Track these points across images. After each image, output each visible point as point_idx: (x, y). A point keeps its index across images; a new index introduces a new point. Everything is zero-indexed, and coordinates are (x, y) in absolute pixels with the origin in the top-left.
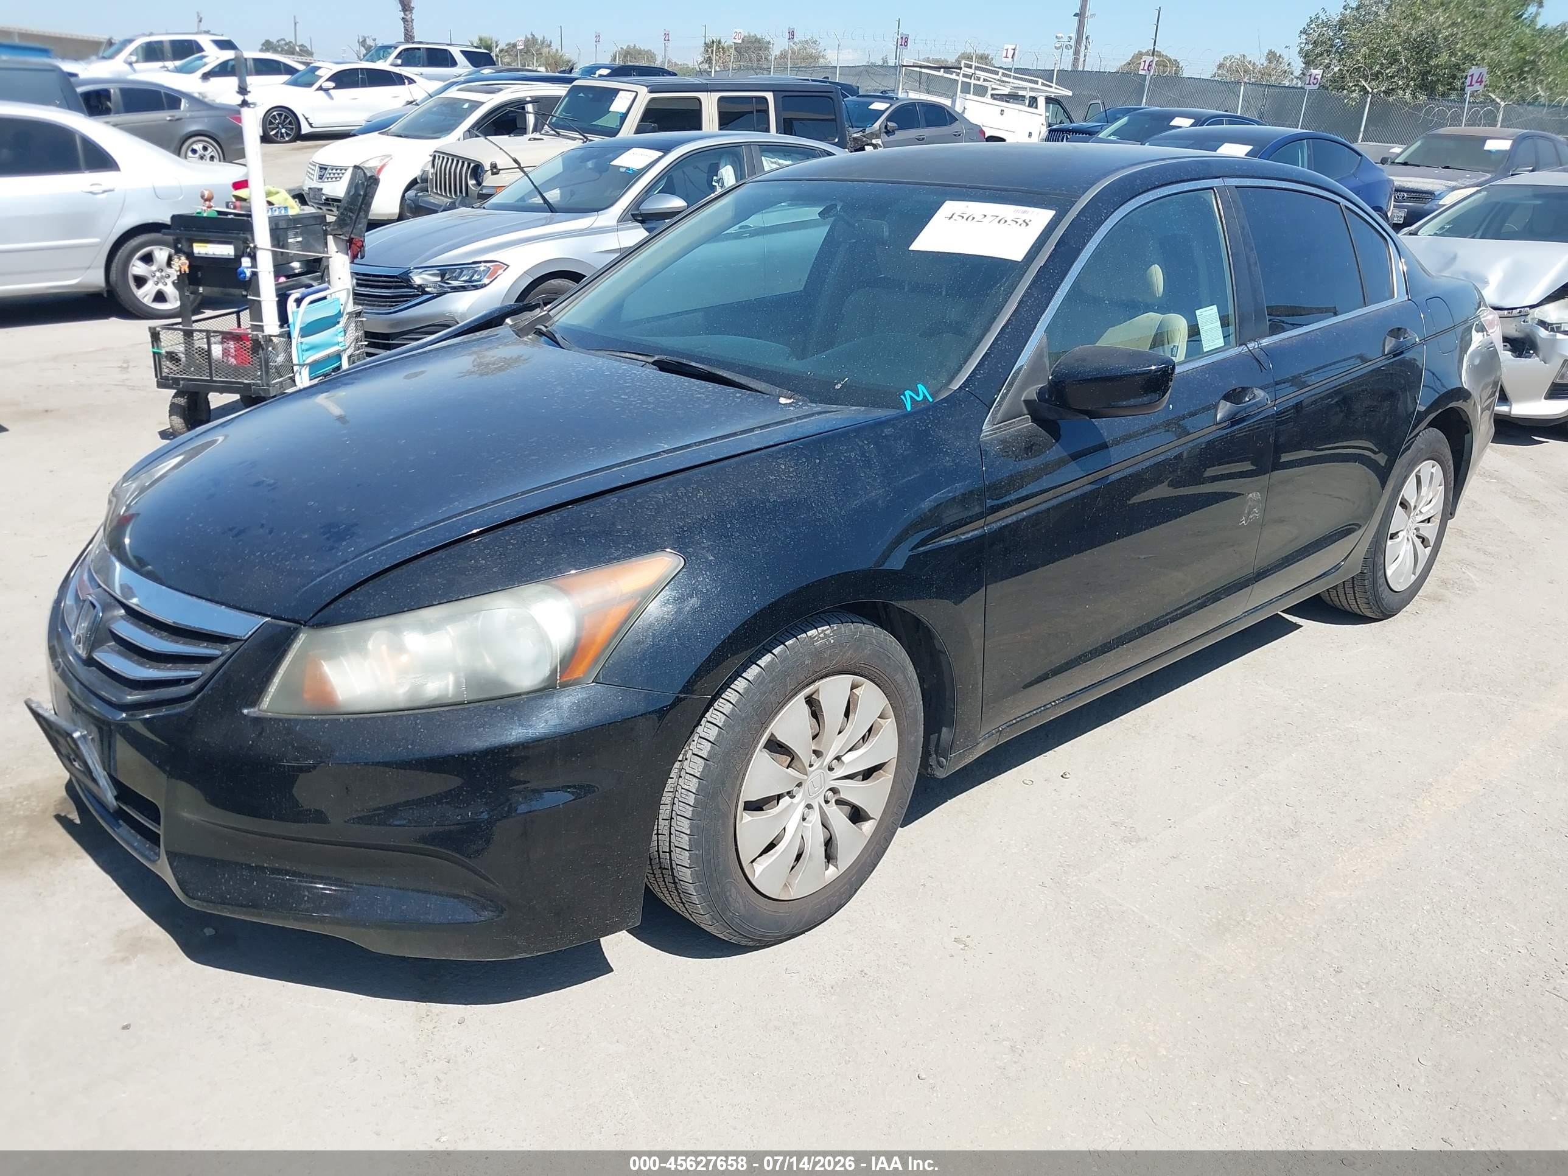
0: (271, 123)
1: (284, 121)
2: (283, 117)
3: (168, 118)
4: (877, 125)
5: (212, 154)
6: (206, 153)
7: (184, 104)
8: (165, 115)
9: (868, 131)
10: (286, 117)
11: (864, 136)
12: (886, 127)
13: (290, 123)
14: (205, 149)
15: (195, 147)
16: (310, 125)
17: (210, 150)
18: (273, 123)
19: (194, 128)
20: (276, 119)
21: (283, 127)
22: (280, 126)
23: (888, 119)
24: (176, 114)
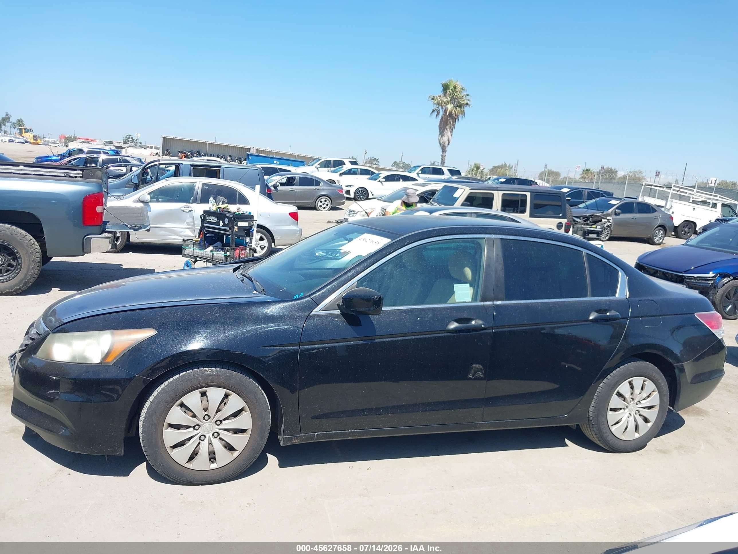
0: (358, 193)
1: (363, 193)
2: (363, 191)
3: (314, 189)
4: (610, 211)
5: (328, 203)
6: (325, 203)
7: (321, 184)
8: (313, 188)
9: (605, 213)
10: (364, 191)
11: (603, 215)
12: (615, 212)
13: (365, 194)
14: (325, 201)
15: (322, 200)
16: (373, 195)
17: (327, 202)
18: (358, 194)
19: (323, 193)
20: (360, 192)
21: (362, 195)
22: (361, 195)
23: (617, 208)
24: (318, 187)
